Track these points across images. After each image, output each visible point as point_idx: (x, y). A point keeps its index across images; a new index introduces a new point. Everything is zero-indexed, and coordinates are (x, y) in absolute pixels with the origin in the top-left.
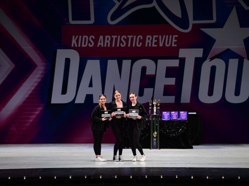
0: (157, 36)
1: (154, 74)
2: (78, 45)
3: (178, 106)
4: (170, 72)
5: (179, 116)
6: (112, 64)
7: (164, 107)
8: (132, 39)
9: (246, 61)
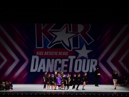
0: (62, 52)
1: (61, 63)
2: (38, 54)
4: (66, 63)
6: (49, 60)
7: (65, 73)
8: (55, 53)
9: (88, 60)
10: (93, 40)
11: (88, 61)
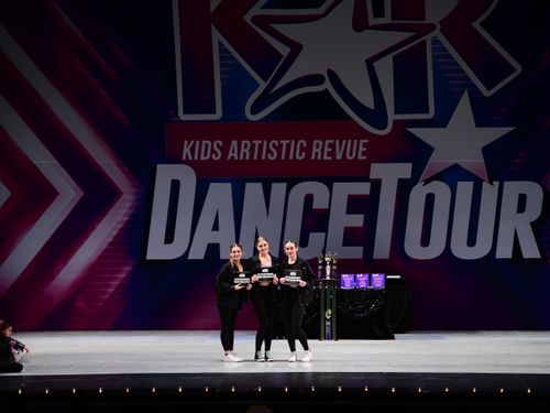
0: (332, 141)
1: (327, 207)
2: (193, 155)
3: (368, 265)
4: (355, 204)
5: (370, 281)
6: (253, 191)
7: (344, 266)
8: (288, 146)
9: (486, 185)
10: (519, 69)
11: (489, 192)
